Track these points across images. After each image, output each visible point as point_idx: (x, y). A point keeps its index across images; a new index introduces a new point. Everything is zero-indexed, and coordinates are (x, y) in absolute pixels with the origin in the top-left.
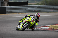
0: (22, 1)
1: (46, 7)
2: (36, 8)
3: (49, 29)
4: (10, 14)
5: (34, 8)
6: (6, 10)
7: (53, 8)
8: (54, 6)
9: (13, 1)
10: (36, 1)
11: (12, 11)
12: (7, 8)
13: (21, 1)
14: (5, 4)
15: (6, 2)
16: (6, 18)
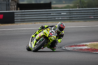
0: (42, 2)
1: (82, 11)
2: (65, 14)
3: (87, 49)
4: (22, 24)
5: (62, 14)
6: (14, 17)
10: (64, 2)
11: (24, 18)
12: (15, 14)
13: (40, 1)
14: (13, 7)
15: (15, 4)
16: (14, 30)
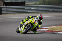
0: (19, 1)
1: (45, 7)
3: (48, 31)
4: (6, 15)
5: (32, 8)
6: (2, 10)
7: (52, 9)
8: (53, 7)
9: (9, 1)
11: (8, 11)
12: (2, 8)
14: (1, 4)
15: (2, 2)
